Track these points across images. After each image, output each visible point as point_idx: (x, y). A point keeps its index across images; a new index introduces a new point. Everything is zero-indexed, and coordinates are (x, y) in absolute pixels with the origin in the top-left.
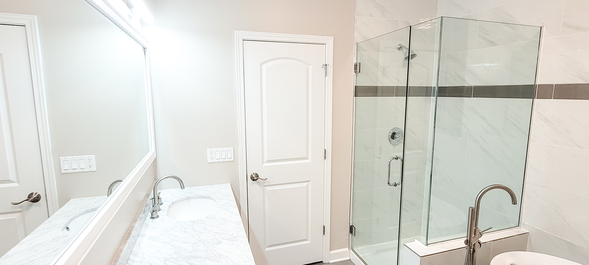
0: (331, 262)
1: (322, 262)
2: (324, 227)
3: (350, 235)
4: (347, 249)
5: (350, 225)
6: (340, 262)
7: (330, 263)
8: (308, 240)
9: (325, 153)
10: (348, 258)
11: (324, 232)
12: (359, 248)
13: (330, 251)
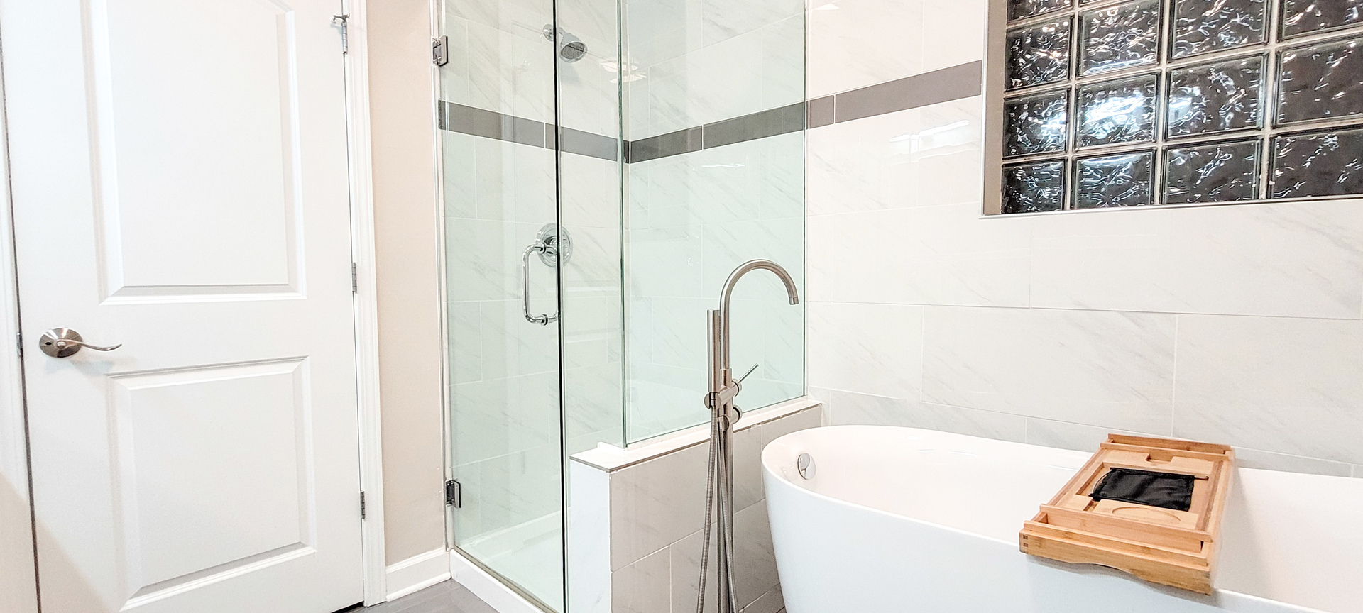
0: (390, 597)
1: (361, 604)
2: (362, 497)
3: (449, 508)
4: (441, 551)
5: (447, 480)
6: (419, 591)
7: (388, 600)
8: (306, 546)
9: (355, 274)
10: (446, 576)
11: (363, 509)
12: (477, 542)
13: (386, 565)
